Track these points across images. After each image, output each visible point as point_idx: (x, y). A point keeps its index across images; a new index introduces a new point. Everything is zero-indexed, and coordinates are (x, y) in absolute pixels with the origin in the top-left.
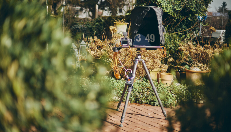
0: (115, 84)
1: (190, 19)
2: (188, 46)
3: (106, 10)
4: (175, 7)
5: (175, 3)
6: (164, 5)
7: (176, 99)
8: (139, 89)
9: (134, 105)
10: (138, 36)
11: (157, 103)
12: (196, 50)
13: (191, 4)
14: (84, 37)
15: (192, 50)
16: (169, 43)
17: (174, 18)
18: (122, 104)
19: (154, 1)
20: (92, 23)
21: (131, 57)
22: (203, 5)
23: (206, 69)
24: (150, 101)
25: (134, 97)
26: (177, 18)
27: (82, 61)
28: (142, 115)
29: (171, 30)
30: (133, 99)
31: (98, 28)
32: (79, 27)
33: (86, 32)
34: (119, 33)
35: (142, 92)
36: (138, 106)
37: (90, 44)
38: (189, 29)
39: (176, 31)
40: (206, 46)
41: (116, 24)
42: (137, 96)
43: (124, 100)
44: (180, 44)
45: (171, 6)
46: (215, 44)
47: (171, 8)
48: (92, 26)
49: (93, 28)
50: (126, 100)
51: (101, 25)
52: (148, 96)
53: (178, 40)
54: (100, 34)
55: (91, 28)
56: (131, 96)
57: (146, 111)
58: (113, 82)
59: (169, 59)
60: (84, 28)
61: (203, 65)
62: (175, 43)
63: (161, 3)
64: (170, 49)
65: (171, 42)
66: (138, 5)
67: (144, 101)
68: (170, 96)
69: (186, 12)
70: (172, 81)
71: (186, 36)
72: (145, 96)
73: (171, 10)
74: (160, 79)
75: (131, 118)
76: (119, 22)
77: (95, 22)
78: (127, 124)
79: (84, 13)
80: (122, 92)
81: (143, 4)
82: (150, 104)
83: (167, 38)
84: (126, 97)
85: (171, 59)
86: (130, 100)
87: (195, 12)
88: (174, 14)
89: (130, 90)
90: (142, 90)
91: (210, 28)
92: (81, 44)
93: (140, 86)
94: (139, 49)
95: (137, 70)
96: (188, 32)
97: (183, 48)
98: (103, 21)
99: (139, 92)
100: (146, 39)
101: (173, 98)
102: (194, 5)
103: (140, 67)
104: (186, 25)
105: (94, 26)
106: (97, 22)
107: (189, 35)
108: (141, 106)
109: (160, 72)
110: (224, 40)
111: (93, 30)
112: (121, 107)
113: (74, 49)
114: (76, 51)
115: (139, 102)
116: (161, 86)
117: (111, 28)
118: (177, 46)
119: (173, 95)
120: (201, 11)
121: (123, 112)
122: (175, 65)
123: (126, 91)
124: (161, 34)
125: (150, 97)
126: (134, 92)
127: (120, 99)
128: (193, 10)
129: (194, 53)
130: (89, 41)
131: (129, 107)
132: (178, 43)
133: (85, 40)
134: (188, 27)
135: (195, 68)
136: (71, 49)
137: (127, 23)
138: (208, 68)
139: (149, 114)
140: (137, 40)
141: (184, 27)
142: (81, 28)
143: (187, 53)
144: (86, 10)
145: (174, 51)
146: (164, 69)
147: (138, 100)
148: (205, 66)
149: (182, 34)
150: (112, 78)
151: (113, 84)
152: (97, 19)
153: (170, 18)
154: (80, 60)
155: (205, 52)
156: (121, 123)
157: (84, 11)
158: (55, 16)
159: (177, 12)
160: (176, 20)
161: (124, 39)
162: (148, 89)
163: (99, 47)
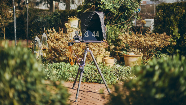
0: (70, 69)
1: (126, 14)
2: (125, 35)
3: (61, 2)
4: (115, 5)
5: (115, 2)
6: (106, 4)
7: (117, 78)
8: (89, 71)
9: (86, 84)
10: (87, 33)
11: (102, 82)
12: (131, 38)
13: (127, 2)
14: (45, 30)
15: (128, 39)
16: (111, 34)
17: (114, 14)
18: (77, 83)
19: (98, 1)
20: (50, 16)
21: (82, 47)
22: (136, 3)
23: (139, 54)
24: (98, 80)
25: (85, 77)
26: (116, 14)
27: (44, 50)
28: (92, 92)
29: (113, 22)
30: (85, 79)
31: (55, 20)
32: (40, 20)
33: (46, 24)
34: (72, 26)
35: (91, 74)
36: (89, 84)
37: (50, 35)
38: (126, 21)
39: (116, 23)
40: (139, 35)
41: (69, 20)
42: (87, 77)
43: (78, 80)
44: (119, 35)
45: (112, 4)
46: (146, 34)
47: (112, 6)
48: (50, 18)
49: (51, 20)
50: (79, 80)
51: (58, 17)
52: (96, 76)
53: (117, 31)
54: (57, 25)
55: (50, 20)
56: (83, 77)
57: (95, 88)
58: (69, 66)
59: (111, 47)
60: (44, 21)
61: (137, 51)
62: (115, 34)
63: (104, 3)
64: (112, 38)
65: (113, 33)
66: (87, 4)
67: (93, 81)
68: (112, 76)
69: (123, 9)
70: (114, 64)
71: (124, 27)
72: (94, 76)
73: (112, 8)
74: (104, 62)
75: (83, 94)
76: (72, 18)
77: (53, 15)
78: (81, 100)
79: (44, 5)
80: (76, 74)
81: (90, 3)
82: (98, 82)
83: (109, 30)
84: (80, 78)
85: (113, 47)
86: (82, 80)
87: (130, 9)
88: (114, 11)
89: (82, 74)
90: (91, 72)
91: (142, 21)
92: (43, 35)
93: (90, 69)
94: (87, 43)
95: (87, 56)
96: (126, 23)
97: (121, 37)
98: (59, 14)
99: (89, 74)
100: (93, 35)
101: (115, 77)
102: (129, 4)
103: (89, 55)
104: (124, 18)
105: (52, 19)
106: (54, 15)
107: (127, 26)
108: (91, 84)
109: (105, 57)
110: (153, 28)
111: (51, 21)
112: (76, 86)
113: (37, 41)
114: (39, 42)
115: (89, 81)
116: (106, 68)
117: (66, 24)
118: (117, 36)
119: (115, 75)
120: (134, 8)
121: (77, 90)
122: (116, 51)
123: (79, 73)
124: (103, 32)
125: (97, 77)
126: (85, 74)
127: (74, 79)
128: (128, 7)
129: (129, 41)
130: (49, 32)
131: (82, 86)
132: (118, 33)
133: (46, 32)
134: (126, 20)
135: (131, 53)
136: (35, 41)
137: (78, 19)
138: (140, 52)
139: (97, 91)
140: (86, 36)
141: (122, 19)
142: (42, 21)
143: (125, 41)
144: (45, 2)
145: (115, 40)
146: (107, 55)
147: (88, 80)
148: (138, 51)
149: (121, 25)
150: (68, 63)
151: (69, 68)
152: (54, 13)
153: (111, 14)
154: (43, 49)
155: (138, 40)
156: (76, 99)
157: (43, 3)
158: (20, 11)
159: (116, 9)
160: (116, 15)
161: (76, 37)
162: (95, 71)
163: (57, 40)
